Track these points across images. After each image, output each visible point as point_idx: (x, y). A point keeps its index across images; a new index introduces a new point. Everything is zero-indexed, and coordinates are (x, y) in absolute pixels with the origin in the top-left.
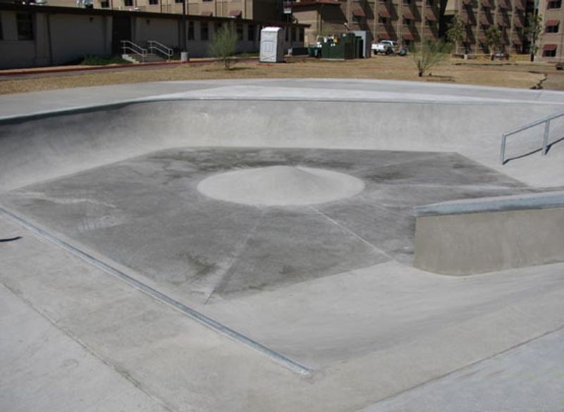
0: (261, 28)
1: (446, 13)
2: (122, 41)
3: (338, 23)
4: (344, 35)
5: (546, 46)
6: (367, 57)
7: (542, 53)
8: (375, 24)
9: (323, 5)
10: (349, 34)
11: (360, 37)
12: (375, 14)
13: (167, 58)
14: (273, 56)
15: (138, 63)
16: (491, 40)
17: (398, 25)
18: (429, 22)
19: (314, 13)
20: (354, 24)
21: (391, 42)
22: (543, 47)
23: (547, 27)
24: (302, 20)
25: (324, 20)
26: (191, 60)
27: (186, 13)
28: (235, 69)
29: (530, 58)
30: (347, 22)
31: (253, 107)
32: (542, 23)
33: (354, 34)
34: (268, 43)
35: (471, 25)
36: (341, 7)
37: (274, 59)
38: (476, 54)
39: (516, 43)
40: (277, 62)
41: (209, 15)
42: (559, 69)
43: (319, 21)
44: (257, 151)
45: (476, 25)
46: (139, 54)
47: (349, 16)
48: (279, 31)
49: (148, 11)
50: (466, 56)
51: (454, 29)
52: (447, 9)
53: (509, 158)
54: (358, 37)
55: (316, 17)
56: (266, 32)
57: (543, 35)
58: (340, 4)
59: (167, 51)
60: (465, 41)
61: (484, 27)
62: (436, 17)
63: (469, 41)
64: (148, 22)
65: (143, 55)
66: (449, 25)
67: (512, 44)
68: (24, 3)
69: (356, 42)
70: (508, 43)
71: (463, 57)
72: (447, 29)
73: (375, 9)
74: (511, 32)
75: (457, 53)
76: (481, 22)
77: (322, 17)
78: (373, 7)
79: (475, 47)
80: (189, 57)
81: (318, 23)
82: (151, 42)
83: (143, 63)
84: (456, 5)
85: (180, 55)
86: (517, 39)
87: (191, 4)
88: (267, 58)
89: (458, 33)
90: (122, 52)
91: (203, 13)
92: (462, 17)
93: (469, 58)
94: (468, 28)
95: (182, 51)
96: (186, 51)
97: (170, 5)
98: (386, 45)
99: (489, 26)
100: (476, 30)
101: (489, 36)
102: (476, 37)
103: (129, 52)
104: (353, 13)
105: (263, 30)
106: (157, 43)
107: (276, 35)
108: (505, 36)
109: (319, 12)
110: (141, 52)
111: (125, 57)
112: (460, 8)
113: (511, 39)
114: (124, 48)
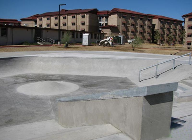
0: (83, 34)
1: (155, 30)
2: (37, 38)
3: (117, 33)
4: (115, 37)
5: (188, 41)
6: (123, 44)
7: (186, 44)
8: (130, 33)
9: (112, 27)
10: (116, 37)
11: (120, 38)
12: (130, 30)
13: (53, 43)
14: (87, 43)
15: (42, 45)
16: (170, 39)
17: (138, 34)
18: (149, 33)
19: (109, 30)
20: (122, 34)
21: (135, 40)
22: (186, 42)
23: (188, 35)
24: (105, 32)
25: (112, 32)
26: (61, 44)
27: (60, 29)
28: (70, 47)
29: (183, 46)
30: (120, 33)
31: (58, 60)
32: (186, 34)
33: (118, 37)
34: (85, 39)
35: (163, 34)
36: (118, 28)
37: (87, 44)
38: (165, 44)
39: (179, 40)
40: (88, 45)
41: (74, 30)
42: (188, 49)
43: (111, 32)
44: (53, 75)
45: (165, 34)
46: (43, 42)
47: (121, 31)
48: (89, 35)
49: (54, 28)
50: (161, 45)
51: (157, 35)
52: (155, 29)
53: (143, 79)
54: (119, 38)
55: (109, 31)
56: (85, 35)
57: (186, 37)
58: (118, 27)
59: (53, 41)
60: (161, 39)
61: (168, 35)
62: (151, 31)
63: (162, 40)
64: (48, 31)
65: (44, 42)
66: (155, 34)
67: (178, 41)
68: (5, 24)
69: (119, 39)
70: (176, 41)
71: (160, 45)
72: (155, 35)
73: (130, 29)
74: (177, 37)
75: (158, 44)
76: (167, 34)
77: (111, 31)
78: (129, 28)
79: (165, 42)
80: (61, 43)
81: (110, 33)
82: (48, 38)
83: (44, 45)
84: (158, 28)
85: (57, 43)
86: (179, 39)
87: (68, 26)
88: (85, 44)
89: (158, 37)
90: (37, 41)
91: (72, 29)
92: (160, 31)
93: (162, 45)
94: (162, 35)
95: (58, 41)
96: (60, 41)
97: (62, 26)
98: (133, 40)
99: (169, 35)
100: (165, 36)
101: (169, 38)
102: (165, 38)
103: (39, 41)
104: (122, 30)
105: (84, 34)
106: (50, 38)
107: (88, 36)
108: (175, 38)
109: (110, 30)
110: (43, 41)
111: (38, 43)
112: (159, 29)
113: (177, 39)
114: (38, 40)
